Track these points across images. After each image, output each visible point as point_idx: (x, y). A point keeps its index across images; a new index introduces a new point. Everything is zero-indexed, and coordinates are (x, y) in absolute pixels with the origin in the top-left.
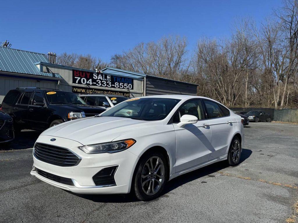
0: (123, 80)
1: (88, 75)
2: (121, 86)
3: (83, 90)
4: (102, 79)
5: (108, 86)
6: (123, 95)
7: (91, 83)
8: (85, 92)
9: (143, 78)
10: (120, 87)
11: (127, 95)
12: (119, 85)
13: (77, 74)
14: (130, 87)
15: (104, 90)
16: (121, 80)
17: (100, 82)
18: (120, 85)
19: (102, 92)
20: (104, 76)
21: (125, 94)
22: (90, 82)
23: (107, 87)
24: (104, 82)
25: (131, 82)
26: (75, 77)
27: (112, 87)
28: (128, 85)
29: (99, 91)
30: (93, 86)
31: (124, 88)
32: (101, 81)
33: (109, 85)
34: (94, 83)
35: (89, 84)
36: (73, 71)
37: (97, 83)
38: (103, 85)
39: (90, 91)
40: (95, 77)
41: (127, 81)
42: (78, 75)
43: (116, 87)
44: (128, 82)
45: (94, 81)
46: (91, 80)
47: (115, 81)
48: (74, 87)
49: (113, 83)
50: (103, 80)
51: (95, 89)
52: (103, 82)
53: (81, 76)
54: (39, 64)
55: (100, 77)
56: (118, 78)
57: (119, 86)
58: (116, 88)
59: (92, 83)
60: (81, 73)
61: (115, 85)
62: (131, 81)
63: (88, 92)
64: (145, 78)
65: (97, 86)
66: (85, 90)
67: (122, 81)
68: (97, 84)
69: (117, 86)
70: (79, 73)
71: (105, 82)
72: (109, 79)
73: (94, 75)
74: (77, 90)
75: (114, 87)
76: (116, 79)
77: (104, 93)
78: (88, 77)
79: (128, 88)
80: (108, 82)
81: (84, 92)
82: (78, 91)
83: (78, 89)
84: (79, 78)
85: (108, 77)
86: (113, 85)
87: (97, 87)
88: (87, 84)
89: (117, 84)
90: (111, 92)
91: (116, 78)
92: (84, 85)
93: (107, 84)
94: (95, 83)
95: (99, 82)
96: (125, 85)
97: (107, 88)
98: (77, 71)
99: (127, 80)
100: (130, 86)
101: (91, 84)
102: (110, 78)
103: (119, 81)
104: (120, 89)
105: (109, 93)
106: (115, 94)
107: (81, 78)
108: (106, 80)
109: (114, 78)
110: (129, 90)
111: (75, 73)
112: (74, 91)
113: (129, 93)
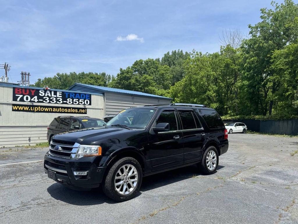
0: (78, 96)
2: (76, 102)
4: (50, 96)
5: (58, 102)
6: (78, 111)
7: (36, 100)
9: (103, 94)
10: (74, 103)
11: (83, 111)
12: (73, 101)
13: (18, 92)
14: (87, 103)
15: (53, 107)
16: (75, 96)
17: (48, 98)
18: (74, 101)
19: (51, 109)
20: (53, 93)
21: (80, 110)
22: (35, 99)
24: (53, 99)
25: (88, 98)
26: (16, 95)
27: (63, 103)
28: (84, 101)
29: (46, 108)
30: (39, 103)
31: (79, 104)
33: (60, 102)
34: (40, 100)
35: (34, 102)
36: (14, 88)
37: (44, 100)
38: (51, 102)
39: (35, 108)
40: (42, 94)
41: (83, 96)
42: (20, 92)
43: (68, 102)
44: (84, 98)
46: (36, 97)
47: (67, 97)
48: (14, 105)
50: (52, 96)
51: (41, 106)
52: (51, 98)
53: (24, 93)
55: (48, 94)
56: (71, 94)
58: (68, 104)
59: (38, 100)
60: (24, 91)
61: (67, 101)
63: (32, 109)
64: (105, 93)
66: (28, 107)
67: (76, 97)
68: (44, 101)
69: (70, 102)
70: (22, 91)
71: (55, 99)
72: (59, 95)
73: (40, 92)
74: (18, 108)
75: (66, 103)
77: (53, 110)
78: (33, 94)
79: (84, 104)
80: (58, 99)
81: (27, 109)
82: (20, 109)
83: (20, 107)
84: (21, 96)
85: (58, 94)
86: (64, 102)
87: (45, 104)
88: (30, 101)
89: (70, 100)
90: (62, 108)
91: (68, 94)
92: (27, 102)
93: (57, 100)
94: (42, 100)
95: (46, 98)
98: (18, 89)
100: (87, 101)
102: (61, 94)
103: (72, 97)
104: (73, 105)
105: (59, 110)
106: (67, 111)
107: (24, 95)
108: (55, 96)
109: (66, 94)
110: (86, 105)
111: (16, 90)
112: (14, 109)
113: (86, 109)
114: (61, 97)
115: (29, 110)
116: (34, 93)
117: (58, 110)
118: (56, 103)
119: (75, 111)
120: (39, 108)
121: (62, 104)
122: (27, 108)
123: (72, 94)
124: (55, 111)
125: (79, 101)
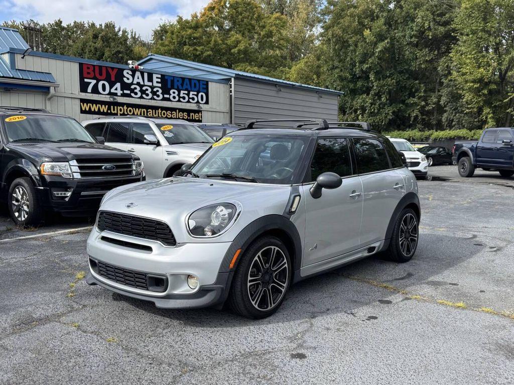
0: (187, 85)
1: (113, 74)
2: (184, 98)
3: (103, 106)
4: (142, 83)
5: (155, 97)
6: (189, 115)
7: (119, 92)
8: (107, 111)
9: (229, 80)
10: (181, 99)
11: (196, 116)
12: (179, 95)
13: (89, 73)
14: (202, 100)
15: (147, 107)
16: (182, 85)
17: (138, 88)
18: (182, 95)
19: (144, 112)
20: (146, 75)
21: (191, 114)
22: (116, 89)
23: (154, 99)
24: (147, 90)
25: (203, 88)
26: (86, 80)
27: (164, 99)
28: (197, 96)
29: (137, 109)
30: (125, 98)
31: (188, 102)
32: (141, 86)
33: (158, 96)
34: (126, 92)
35: (116, 94)
36: (81, 65)
37: (132, 91)
38: (144, 96)
39: (119, 108)
40: (128, 79)
41: (195, 87)
42: (92, 75)
43: (172, 98)
44: (197, 89)
45: (125, 86)
46: (118, 85)
47: (169, 86)
48: (83, 101)
49: (166, 91)
50: (146, 84)
51: (129, 105)
52: (144, 88)
53: (98, 77)
54: (8, 52)
55: (138, 78)
56: (175, 81)
57: (180, 97)
58: (172, 101)
59: (122, 92)
60: (97, 71)
61: (170, 95)
62: (205, 87)
63: (114, 110)
64: (233, 79)
65: (134, 97)
66: (107, 106)
67: (185, 86)
68: (133, 95)
69: (174, 97)
70: (94, 71)
71: (150, 90)
72: (157, 82)
73: (125, 73)
74: (90, 107)
75: (168, 100)
76: (172, 82)
77: (147, 112)
78: (113, 79)
79: (198, 102)
80: (155, 90)
81: (105, 111)
82: (93, 110)
83: (93, 106)
84: (94, 82)
85: (155, 80)
86: (166, 96)
87: (134, 99)
88: (110, 94)
89: (174, 93)
90: (162, 110)
91: (171, 80)
92: (104, 96)
93: (154, 93)
94: (128, 92)
95: (135, 88)
96: (191, 96)
97: (153, 101)
98: (88, 66)
99: (195, 84)
100: (202, 96)
101: (119, 94)
102: (159, 80)
103: (178, 87)
104: (180, 103)
105: (158, 113)
106: (170, 115)
107: (98, 81)
108: (150, 84)
109: (167, 80)
110: (201, 105)
111: (85, 70)
112: (84, 109)
113: (201, 111)
114: (160, 85)
115: (109, 111)
116: (115, 76)
117: (155, 114)
118: (152, 99)
119: (183, 116)
120: (125, 108)
121: (162, 100)
122: (105, 107)
123: (178, 81)
124: (151, 115)
125: (188, 95)
